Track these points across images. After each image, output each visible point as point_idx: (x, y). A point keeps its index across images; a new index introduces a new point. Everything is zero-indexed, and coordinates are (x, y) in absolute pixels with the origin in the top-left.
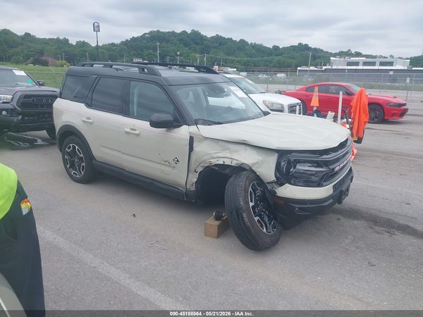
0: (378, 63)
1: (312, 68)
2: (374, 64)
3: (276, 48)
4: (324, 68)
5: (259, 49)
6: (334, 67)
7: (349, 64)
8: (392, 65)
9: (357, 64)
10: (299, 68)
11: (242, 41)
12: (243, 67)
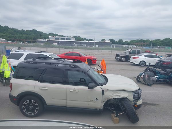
0: (66, 39)
1: (42, 40)
2: (64, 39)
3: (23, 31)
4: (47, 40)
5: (15, 31)
6: (51, 40)
7: (56, 39)
8: (70, 40)
9: (58, 39)
10: (36, 40)
11: (6, 27)
12: (9, 38)
